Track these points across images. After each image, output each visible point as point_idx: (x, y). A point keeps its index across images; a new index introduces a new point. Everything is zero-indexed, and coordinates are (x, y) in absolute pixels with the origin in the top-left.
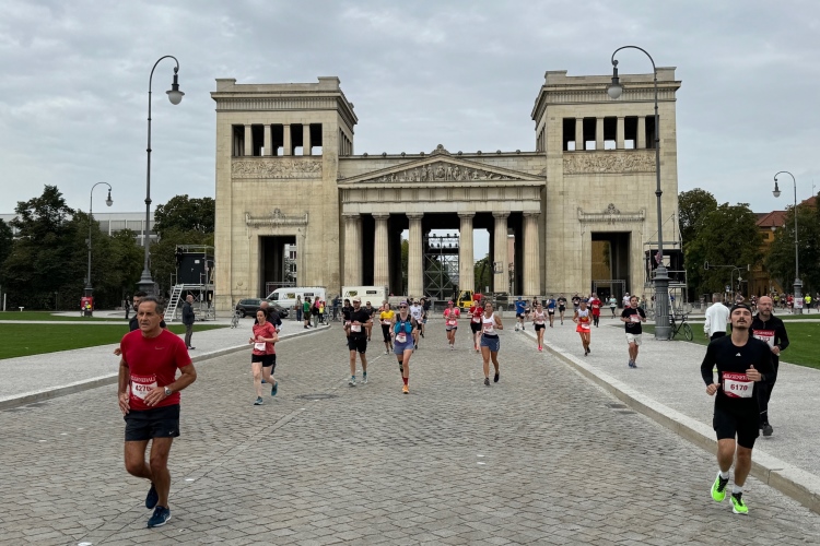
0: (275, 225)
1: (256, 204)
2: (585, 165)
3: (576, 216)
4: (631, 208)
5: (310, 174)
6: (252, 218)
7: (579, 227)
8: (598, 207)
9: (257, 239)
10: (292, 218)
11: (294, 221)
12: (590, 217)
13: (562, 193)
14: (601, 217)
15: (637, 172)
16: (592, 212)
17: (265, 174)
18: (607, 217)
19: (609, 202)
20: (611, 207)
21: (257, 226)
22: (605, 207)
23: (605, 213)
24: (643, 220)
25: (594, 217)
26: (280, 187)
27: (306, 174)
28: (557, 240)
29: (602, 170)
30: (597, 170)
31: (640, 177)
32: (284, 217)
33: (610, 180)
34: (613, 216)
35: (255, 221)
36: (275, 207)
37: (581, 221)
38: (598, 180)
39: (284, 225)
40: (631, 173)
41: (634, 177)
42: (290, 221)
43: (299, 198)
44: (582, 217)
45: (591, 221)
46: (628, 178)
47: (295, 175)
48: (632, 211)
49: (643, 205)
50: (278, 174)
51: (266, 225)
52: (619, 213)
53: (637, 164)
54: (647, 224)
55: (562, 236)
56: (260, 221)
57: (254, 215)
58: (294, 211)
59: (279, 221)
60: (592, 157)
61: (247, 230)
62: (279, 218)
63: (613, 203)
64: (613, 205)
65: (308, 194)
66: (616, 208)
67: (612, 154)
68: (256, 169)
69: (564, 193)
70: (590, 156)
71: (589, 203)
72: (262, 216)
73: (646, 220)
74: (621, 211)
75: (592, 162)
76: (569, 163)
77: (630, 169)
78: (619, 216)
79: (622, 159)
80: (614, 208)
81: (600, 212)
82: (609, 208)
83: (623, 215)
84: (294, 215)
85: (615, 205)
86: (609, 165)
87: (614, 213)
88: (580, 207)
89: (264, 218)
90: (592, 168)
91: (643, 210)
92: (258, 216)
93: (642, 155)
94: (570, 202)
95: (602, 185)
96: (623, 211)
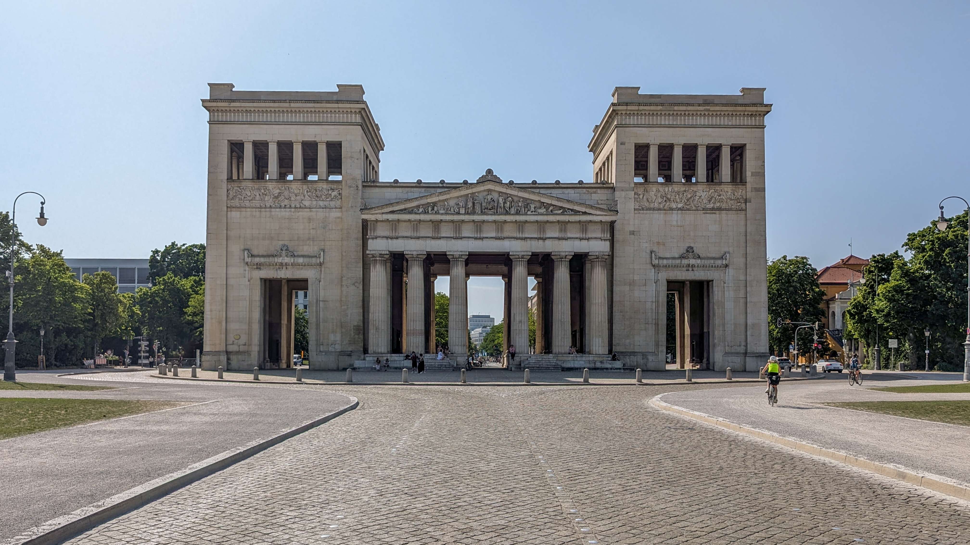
0: (281, 265)
1: (258, 239)
2: (660, 200)
3: (648, 260)
4: (714, 252)
5: (326, 203)
6: (252, 256)
7: (651, 274)
8: (675, 250)
9: (259, 282)
10: (303, 256)
11: (306, 260)
12: (665, 262)
13: (632, 233)
14: (677, 261)
15: (720, 209)
16: (668, 256)
17: (269, 201)
19: (688, 245)
20: (690, 250)
21: (259, 266)
22: (683, 250)
23: (683, 257)
24: (727, 266)
25: (670, 262)
26: (290, 219)
27: (321, 203)
28: (627, 288)
29: (680, 206)
30: (674, 206)
31: (724, 215)
32: (294, 256)
33: (689, 217)
34: (692, 261)
35: (256, 260)
36: (281, 243)
37: (654, 266)
38: (675, 217)
39: (294, 265)
40: (713, 210)
41: (717, 215)
42: (300, 260)
43: (313, 232)
44: (656, 262)
45: (666, 266)
46: (709, 217)
47: (307, 203)
48: (714, 255)
49: (726, 249)
50: (286, 202)
51: (270, 265)
52: (699, 257)
53: (721, 201)
54: (731, 271)
55: (632, 284)
56: (262, 260)
57: (255, 252)
58: (306, 248)
59: (287, 260)
60: (668, 190)
61: (245, 270)
62: (287, 256)
63: (692, 245)
64: (692, 248)
65: (324, 228)
66: (695, 252)
67: (692, 188)
68: (258, 196)
69: (635, 233)
70: (666, 189)
71: (664, 245)
72: (265, 253)
73: (730, 267)
74: (701, 255)
75: (669, 196)
76: (641, 196)
77: (712, 205)
78: (699, 261)
79: (703, 195)
80: (693, 252)
81: (677, 256)
82: (687, 251)
83: (703, 261)
84: (306, 254)
85: (695, 249)
86: (688, 200)
87: (694, 258)
88: (654, 250)
89: (269, 256)
90: (668, 204)
91: (728, 255)
92: (260, 254)
93: (726, 189)
94: (641, 243)
95: (679, 224)
96: (704, 255)
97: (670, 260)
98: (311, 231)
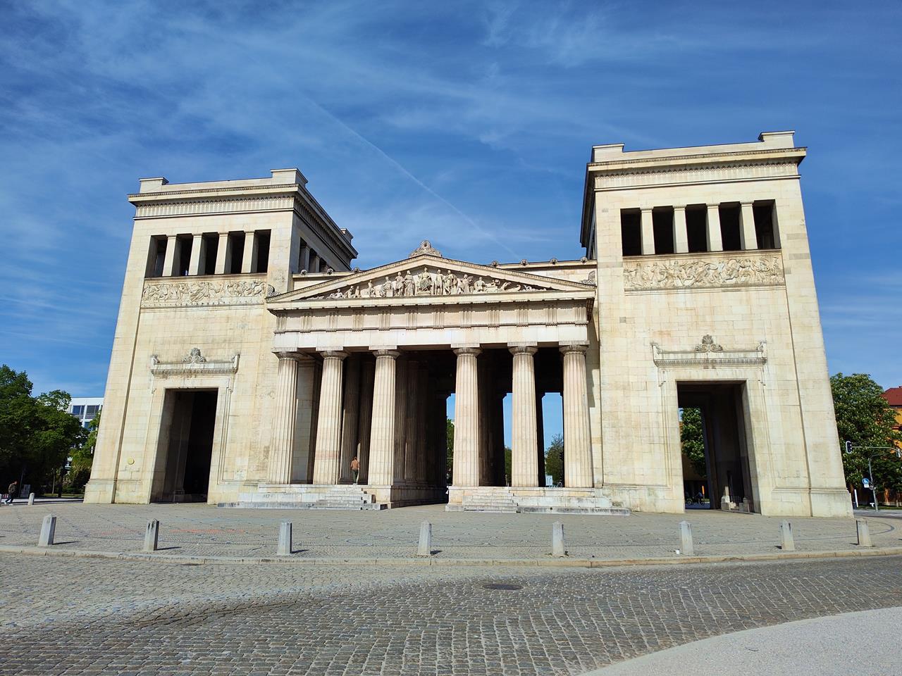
0: (191, 373)
1: (169, 343)
2: (660, 277)
3: (648, 355)
4: (743, 341)
5: (248, 299)
6: (159, 363)
7: (654, 374)
8: (686, 341)
9: (162, 394)
10: (216, 362)
11: (218, 366)
12: (672, 357)
13: (624, 320)
14: (691, 356)
15: (746, 285)
16: (676, 348)
17: (186, 300)
18: (701, 356)
19: (704, 333)
20: (707, 340)
21: (165, 374)
22: (697, 341)
23: (698, 350)
24: (764, 361)
25: (679, 356)
27: (243, 300)
29: (688, 283)
30: (678, 283)
31: (753, 292)
32: (203, 361)
33: (702, 298)
34: (712, 356)
35: (163, 367)
36: (193, 347)
37: (656, 363)
38: (682, 299)
39: (204, 372)
40: (737, 287)
41: (743, 294)
42: (211, 366)
43: (230, 333)
44: (660, 357)
45: (674, 364)
46: (731, 296)
47: (227, 301)
48: (743, 347)
49: (763, 339)
50: (205, 301)
51: (177, 373)
52: (721, 349)
53: (747, 274)
54: (771, 367)
55: (626, 388)
56: (169, 367)
57: (163, 358)
58: (220, 352)
59: (197, 366)
60: (670, 265)
61: (150, 380)
62: (197, 362)
63: (710, 335)
64: (709, 337)
65: (242, 328)
66: (715, 343)
67: (703, 260)
68: (175, 294)
69: (627, 320)
70: (667, 263)
71: (669, 334)
72: (174, 360)
73: (770, 361)
74: (724, 347)
75: (672, 272)
76: (633, 273)
77: (734, 280)
78: (721, 355)
79: (720, 267)
80: (712, 342)
81: (689, 349)
82: (703, 342)
83: (728, 354)
84: (219, 358)
85: (714, 338)
86: (699, 275)
87: (713, 351)
88: (656, 342)
89: (177, 363)
90: (670, 281)
91: (764, 345)
92: (169, 361)
93: (752, 259)
94: (637, 334)
95: (689, 306)
96: (728, 346)
97: (680, 355)
98: (229, 331)
